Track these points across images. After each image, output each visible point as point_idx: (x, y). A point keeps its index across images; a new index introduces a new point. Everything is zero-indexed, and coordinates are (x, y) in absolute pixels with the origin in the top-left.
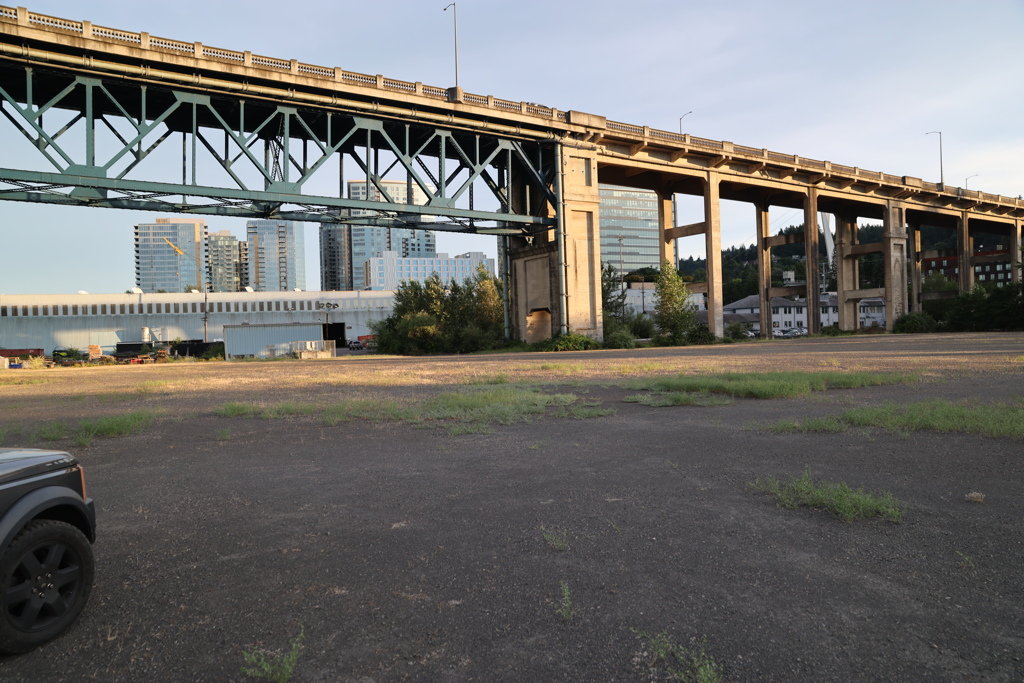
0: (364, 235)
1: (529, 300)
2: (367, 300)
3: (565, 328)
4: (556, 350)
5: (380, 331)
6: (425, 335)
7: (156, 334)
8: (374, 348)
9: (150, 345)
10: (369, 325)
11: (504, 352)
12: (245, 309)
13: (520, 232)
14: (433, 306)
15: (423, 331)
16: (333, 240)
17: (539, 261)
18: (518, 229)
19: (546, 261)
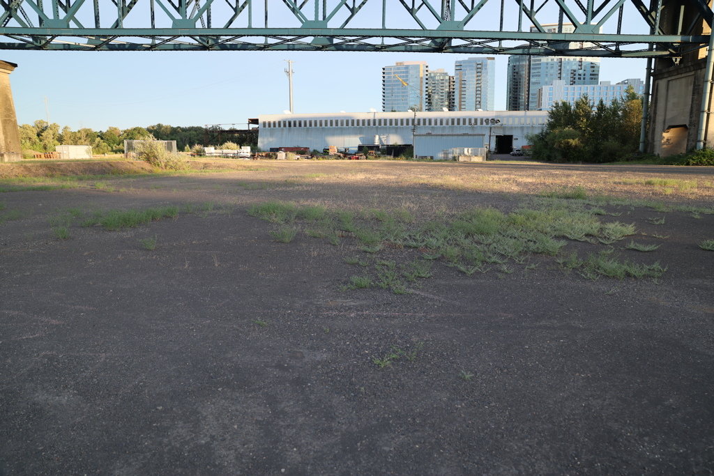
0: (540, 68)
1: (668, 117)
2: (532, 117)
3: (702, 144)
4: (688, 164)
5: (535, 142)
6: (568, 146)
7: (383, 140)
8: (529, 155)
9: (378, 147)
10: (527, 137)
11: (635, 164)
12: (441, 124)
13: (668, 53)
14: (578, 123)
15: (568, 143)
16: (517, 73)
17: (683, 80)
18: (666, 50)
19: (691, 79)
